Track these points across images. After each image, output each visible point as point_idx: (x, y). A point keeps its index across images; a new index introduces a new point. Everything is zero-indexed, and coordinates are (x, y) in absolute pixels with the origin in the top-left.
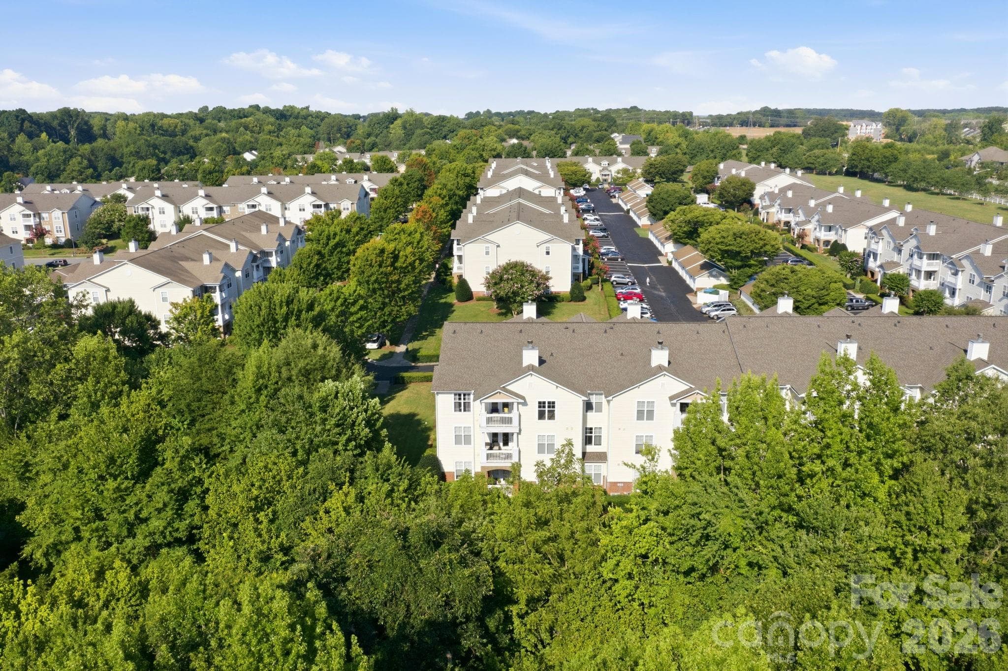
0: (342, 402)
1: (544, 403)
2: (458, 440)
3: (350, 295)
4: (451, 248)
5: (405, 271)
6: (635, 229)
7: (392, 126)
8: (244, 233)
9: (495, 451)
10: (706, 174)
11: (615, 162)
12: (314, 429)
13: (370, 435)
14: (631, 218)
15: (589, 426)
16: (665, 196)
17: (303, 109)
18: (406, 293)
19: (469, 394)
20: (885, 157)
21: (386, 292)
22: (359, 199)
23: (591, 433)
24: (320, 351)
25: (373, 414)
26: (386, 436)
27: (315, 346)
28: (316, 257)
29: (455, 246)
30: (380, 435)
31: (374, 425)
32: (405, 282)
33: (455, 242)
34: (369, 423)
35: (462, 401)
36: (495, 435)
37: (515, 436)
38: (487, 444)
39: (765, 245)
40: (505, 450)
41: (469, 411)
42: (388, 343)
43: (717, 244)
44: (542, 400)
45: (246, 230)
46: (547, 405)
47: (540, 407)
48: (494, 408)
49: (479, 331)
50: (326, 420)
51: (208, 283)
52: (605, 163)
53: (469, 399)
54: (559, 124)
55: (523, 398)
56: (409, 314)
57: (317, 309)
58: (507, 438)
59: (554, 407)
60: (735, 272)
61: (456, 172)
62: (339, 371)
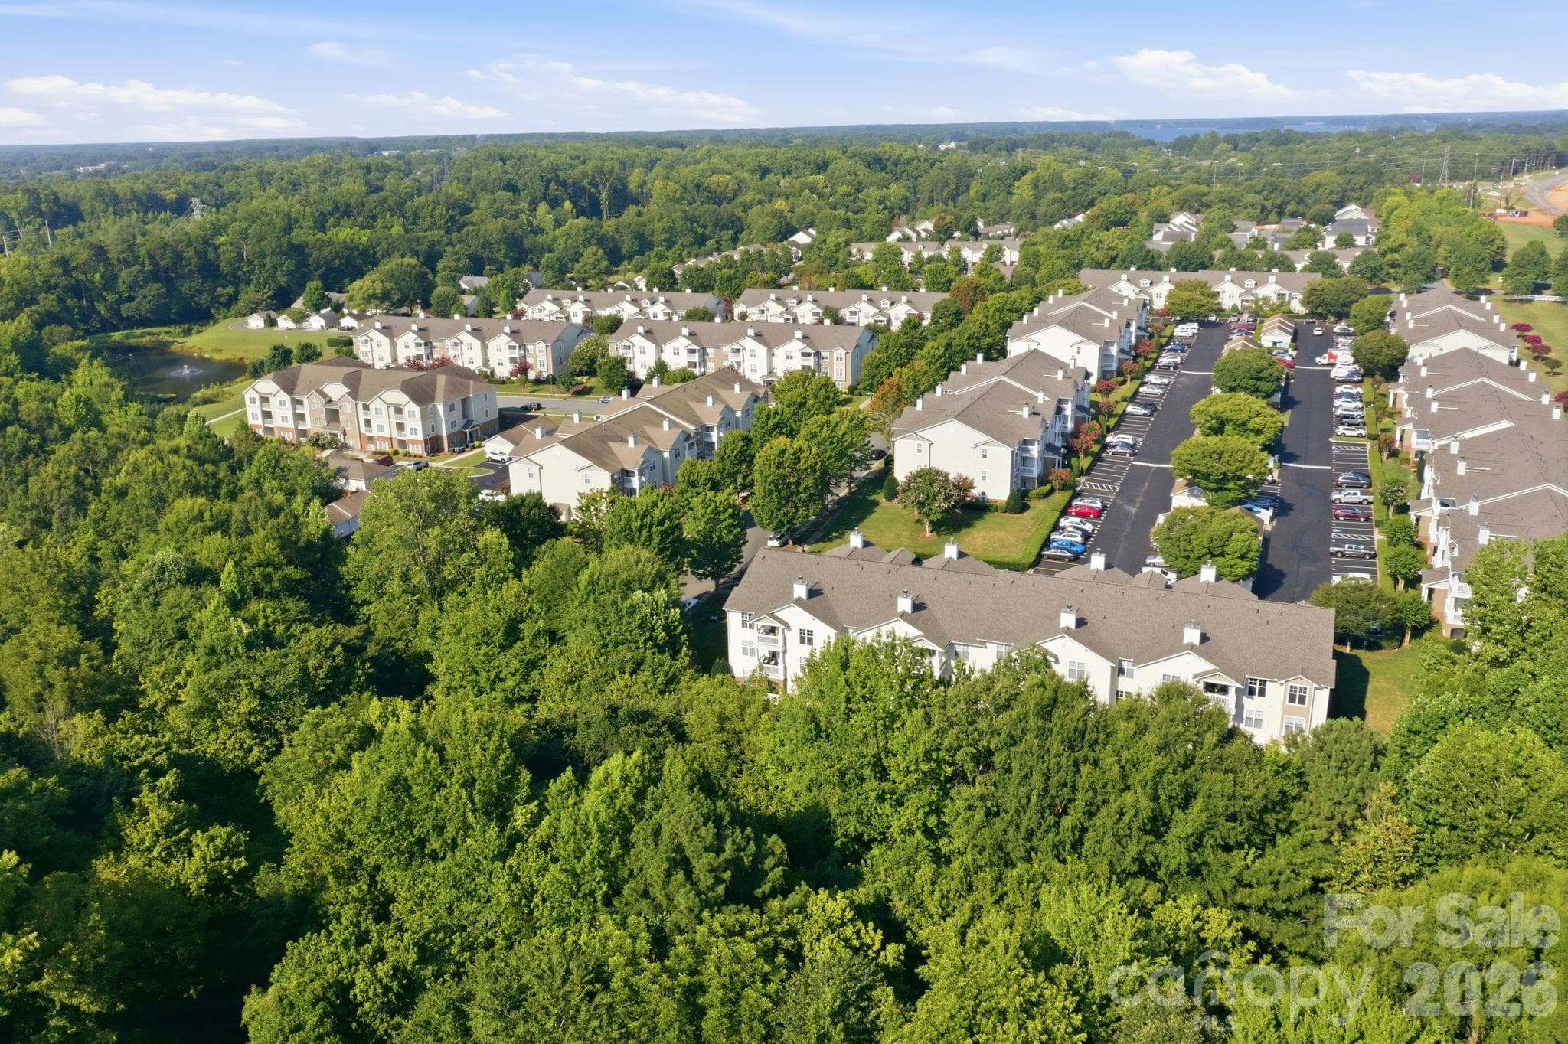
0: (646, 610)
11: (1266, 282)
12: (621, 629)
13: (668, 638)
22: (857, 347)
25: (673, 622)
31: (674, 631)
41: (752, 629)
44: (803, 628)
46: (807, 632)
47: (801, 633)
50: (631, 622)
51: (629, 468)
52: (1250, 283)
55: (787, 624)
59: (812, 635)
60: (1212, 495)
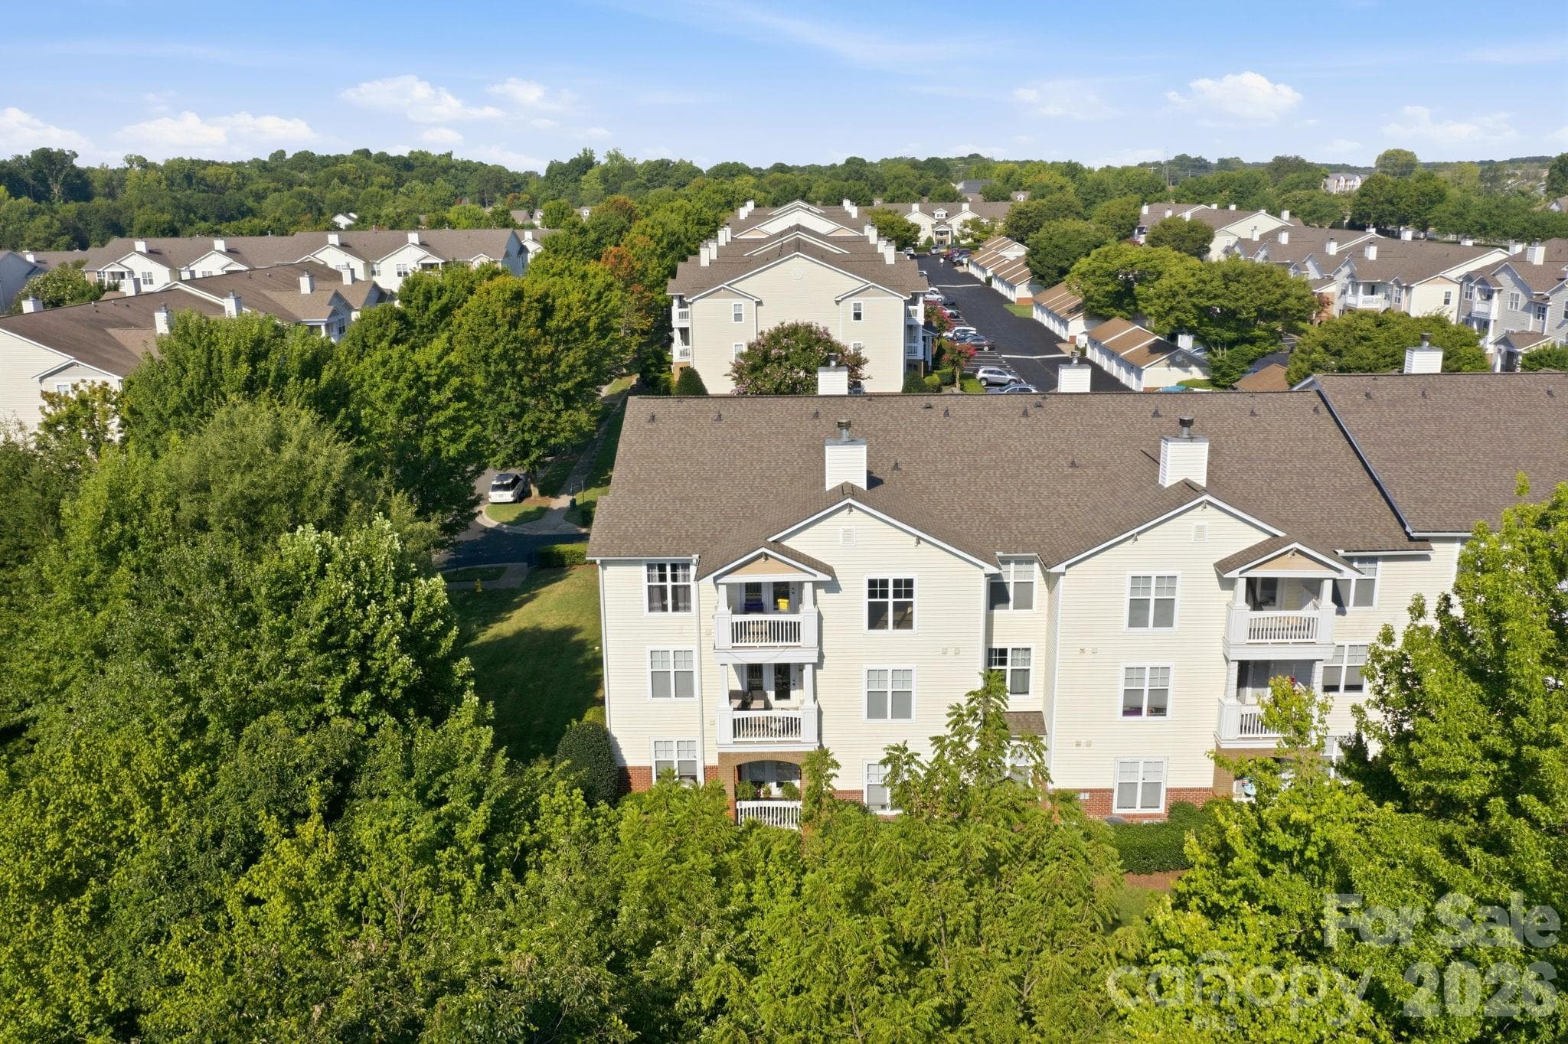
0: (337, 585)
1: (884, 583)
2: (659, 685)
3: (429, 367)
4: (668, 317)
5: (567, 337)
6: (1006, 306)
7: (583, 178)
8: (267, 293)
9: (754, 714)
10: (1119, 221)
11: (959, 211)
12: (253, 659)
13: (418, 673)
14: (996, 292)
15: (997, 645)
16: (1061, 242)
17: (441, 157)
18: (570, 384)
19: (686, 566)
20: (1423, 194)
21: (526, 380)
22: (507, 255)
23: (1003, 662)
24: (289, 452)
25: (428, 619)
26: (469, 676)
27: (277, 440)
28: (395, 324)
29: (676, 310)
30: (450, 673)
31: (434, 647)
32: (567, 360)
33: (676, 302)
34: (412, 642)
35: (669, 584)
36: (754, 671)
37: (808, 672)
38: (733, 695)
39: (1286, 296)
40: (781, 709)
41: (687, 608)
42: (535, 491)
43: (1190, 295)
44: (878, 576)
45: (274, 289)
46: (891, 589)
47: (872, 594)
48: (751, 599)
49: (713, 415)
50: (288, 633)
52: (941, 213)
53: (686, 577)
54: (857, 172)
55: (828, 570)
56: (577, 429)
57: (326, 375)
58: (785, 678)
59: (909, 594)
60: (1223, 354)
61: (683, 212)
62: (340, 505)
